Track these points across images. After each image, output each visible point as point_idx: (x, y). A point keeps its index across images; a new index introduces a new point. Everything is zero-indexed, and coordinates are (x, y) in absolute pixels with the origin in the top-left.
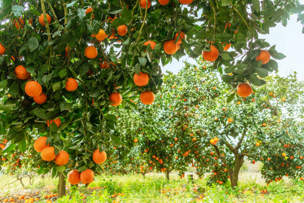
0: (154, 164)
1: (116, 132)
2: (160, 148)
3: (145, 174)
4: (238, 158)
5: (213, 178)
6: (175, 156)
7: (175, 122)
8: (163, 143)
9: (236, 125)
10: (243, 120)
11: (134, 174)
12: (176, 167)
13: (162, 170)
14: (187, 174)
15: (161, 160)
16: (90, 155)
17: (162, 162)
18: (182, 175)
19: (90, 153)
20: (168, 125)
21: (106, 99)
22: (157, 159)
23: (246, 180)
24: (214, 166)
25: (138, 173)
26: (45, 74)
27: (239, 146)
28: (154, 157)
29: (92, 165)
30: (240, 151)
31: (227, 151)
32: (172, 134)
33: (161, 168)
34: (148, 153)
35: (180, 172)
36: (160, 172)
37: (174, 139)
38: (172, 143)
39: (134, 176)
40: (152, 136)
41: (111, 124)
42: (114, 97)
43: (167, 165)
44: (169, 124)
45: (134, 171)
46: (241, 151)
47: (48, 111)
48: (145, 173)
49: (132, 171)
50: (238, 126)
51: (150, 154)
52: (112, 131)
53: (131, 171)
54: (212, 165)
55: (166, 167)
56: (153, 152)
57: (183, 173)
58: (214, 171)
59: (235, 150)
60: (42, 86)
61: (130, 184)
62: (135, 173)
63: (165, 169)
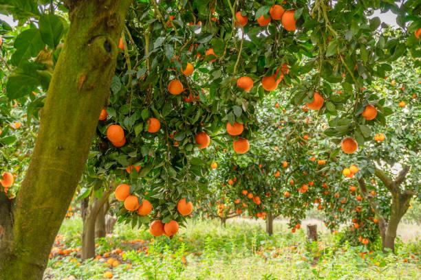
0: (244, 205)
1: (202, 179)
2: (256, 179)
3: (227, 220)
4: (397, 200)
5: (352, 232)
6: (285, 190)
7: (283, 135)
8: (262, 169)
9: (392, 144)
10: (407, 136)
11: (203, 219)
12: (285, 212)
13: (258, 215)
14: (305, 223)
15: (258, 198)
16: (175, 205)
17: (259, 202)
18: (295, 225)
19: (175, 203)
20: (271, 140)
21: (192, 143)
22: (251, 196)
23: (417, 239)
24: (353, 212)
25: (212, 216)
26: (126, 116)
27: (402, 179)
28: (245, 192)
29: (176, 216)
30: (403, 187)
31: (380, 185)
32: (279, 156)
33: (256, 211)
34: (234, 186)
35: (292, 220)
36: (254, 218)
37: (282, 164)
38: (278, 170)
39: (205, 222)
40: (243, 159)
41: (197, 169)
42: (201, 138)
43: (268, 208)
44: (274, 138)
45: (204, 212)
46: (406, 187)
47: (130, 157)
48: (227, 218)
49: (201, 213)
50: (395, 147)
51: (238, 186)
52: (198, 178)
53: (198, 213)
54: (351, 210)
55: (265, 210)
56: (243, 183)
57: (298, 223)
58: (355, 221)
59: (394, 186)
60: (124, 130)
61: (199, 236)
62: (205, 216)
63: (264, 214)
